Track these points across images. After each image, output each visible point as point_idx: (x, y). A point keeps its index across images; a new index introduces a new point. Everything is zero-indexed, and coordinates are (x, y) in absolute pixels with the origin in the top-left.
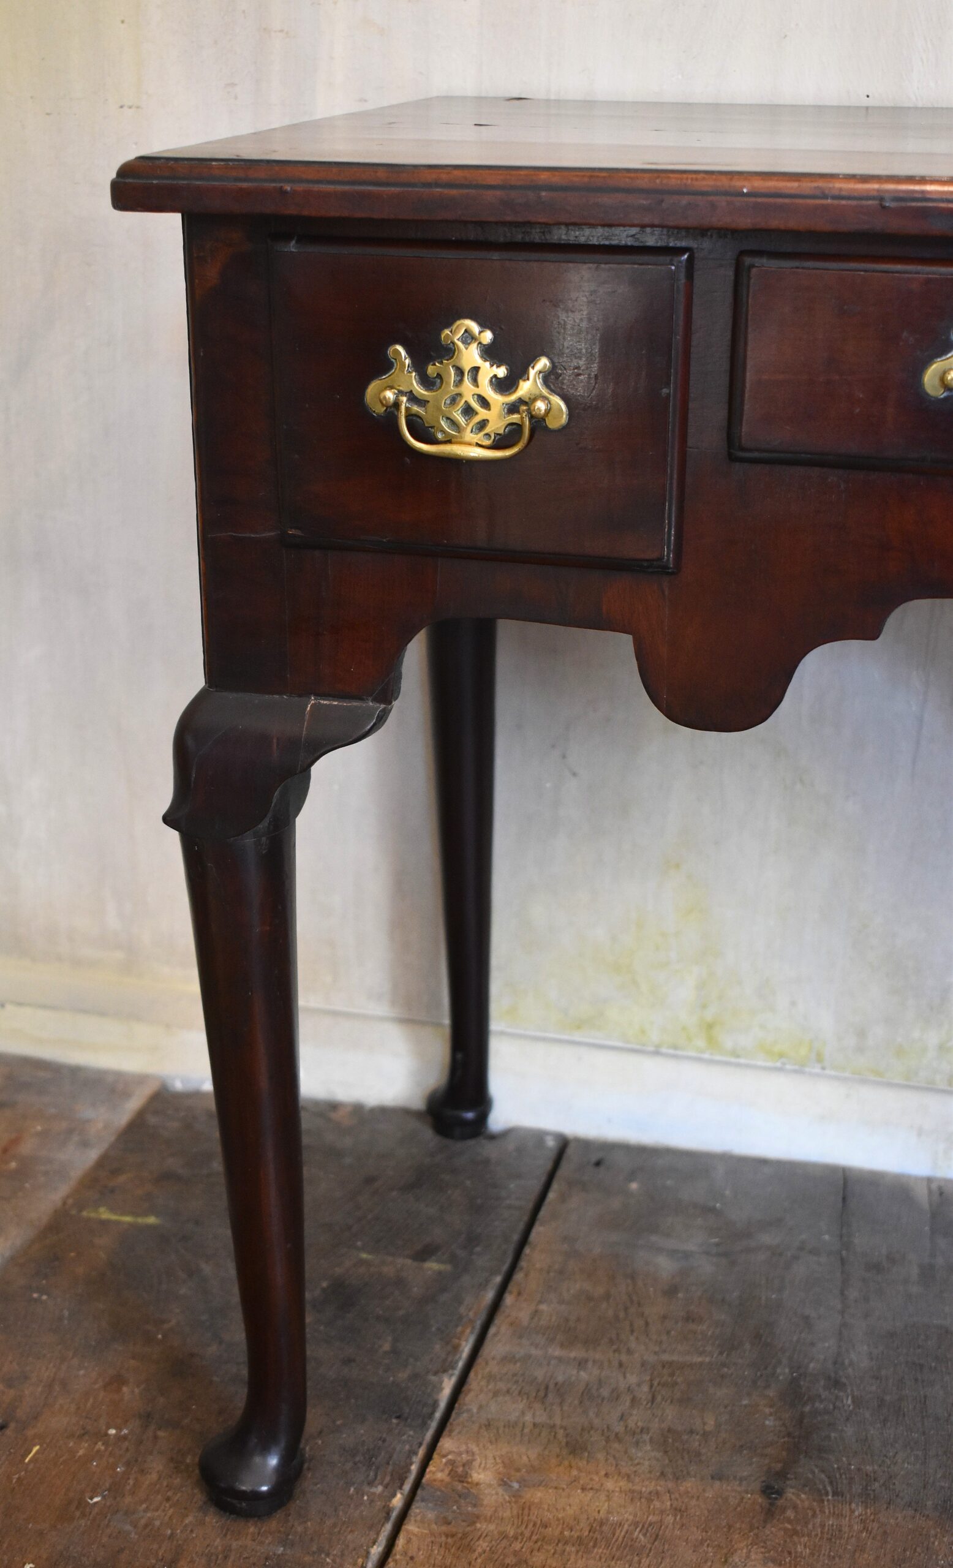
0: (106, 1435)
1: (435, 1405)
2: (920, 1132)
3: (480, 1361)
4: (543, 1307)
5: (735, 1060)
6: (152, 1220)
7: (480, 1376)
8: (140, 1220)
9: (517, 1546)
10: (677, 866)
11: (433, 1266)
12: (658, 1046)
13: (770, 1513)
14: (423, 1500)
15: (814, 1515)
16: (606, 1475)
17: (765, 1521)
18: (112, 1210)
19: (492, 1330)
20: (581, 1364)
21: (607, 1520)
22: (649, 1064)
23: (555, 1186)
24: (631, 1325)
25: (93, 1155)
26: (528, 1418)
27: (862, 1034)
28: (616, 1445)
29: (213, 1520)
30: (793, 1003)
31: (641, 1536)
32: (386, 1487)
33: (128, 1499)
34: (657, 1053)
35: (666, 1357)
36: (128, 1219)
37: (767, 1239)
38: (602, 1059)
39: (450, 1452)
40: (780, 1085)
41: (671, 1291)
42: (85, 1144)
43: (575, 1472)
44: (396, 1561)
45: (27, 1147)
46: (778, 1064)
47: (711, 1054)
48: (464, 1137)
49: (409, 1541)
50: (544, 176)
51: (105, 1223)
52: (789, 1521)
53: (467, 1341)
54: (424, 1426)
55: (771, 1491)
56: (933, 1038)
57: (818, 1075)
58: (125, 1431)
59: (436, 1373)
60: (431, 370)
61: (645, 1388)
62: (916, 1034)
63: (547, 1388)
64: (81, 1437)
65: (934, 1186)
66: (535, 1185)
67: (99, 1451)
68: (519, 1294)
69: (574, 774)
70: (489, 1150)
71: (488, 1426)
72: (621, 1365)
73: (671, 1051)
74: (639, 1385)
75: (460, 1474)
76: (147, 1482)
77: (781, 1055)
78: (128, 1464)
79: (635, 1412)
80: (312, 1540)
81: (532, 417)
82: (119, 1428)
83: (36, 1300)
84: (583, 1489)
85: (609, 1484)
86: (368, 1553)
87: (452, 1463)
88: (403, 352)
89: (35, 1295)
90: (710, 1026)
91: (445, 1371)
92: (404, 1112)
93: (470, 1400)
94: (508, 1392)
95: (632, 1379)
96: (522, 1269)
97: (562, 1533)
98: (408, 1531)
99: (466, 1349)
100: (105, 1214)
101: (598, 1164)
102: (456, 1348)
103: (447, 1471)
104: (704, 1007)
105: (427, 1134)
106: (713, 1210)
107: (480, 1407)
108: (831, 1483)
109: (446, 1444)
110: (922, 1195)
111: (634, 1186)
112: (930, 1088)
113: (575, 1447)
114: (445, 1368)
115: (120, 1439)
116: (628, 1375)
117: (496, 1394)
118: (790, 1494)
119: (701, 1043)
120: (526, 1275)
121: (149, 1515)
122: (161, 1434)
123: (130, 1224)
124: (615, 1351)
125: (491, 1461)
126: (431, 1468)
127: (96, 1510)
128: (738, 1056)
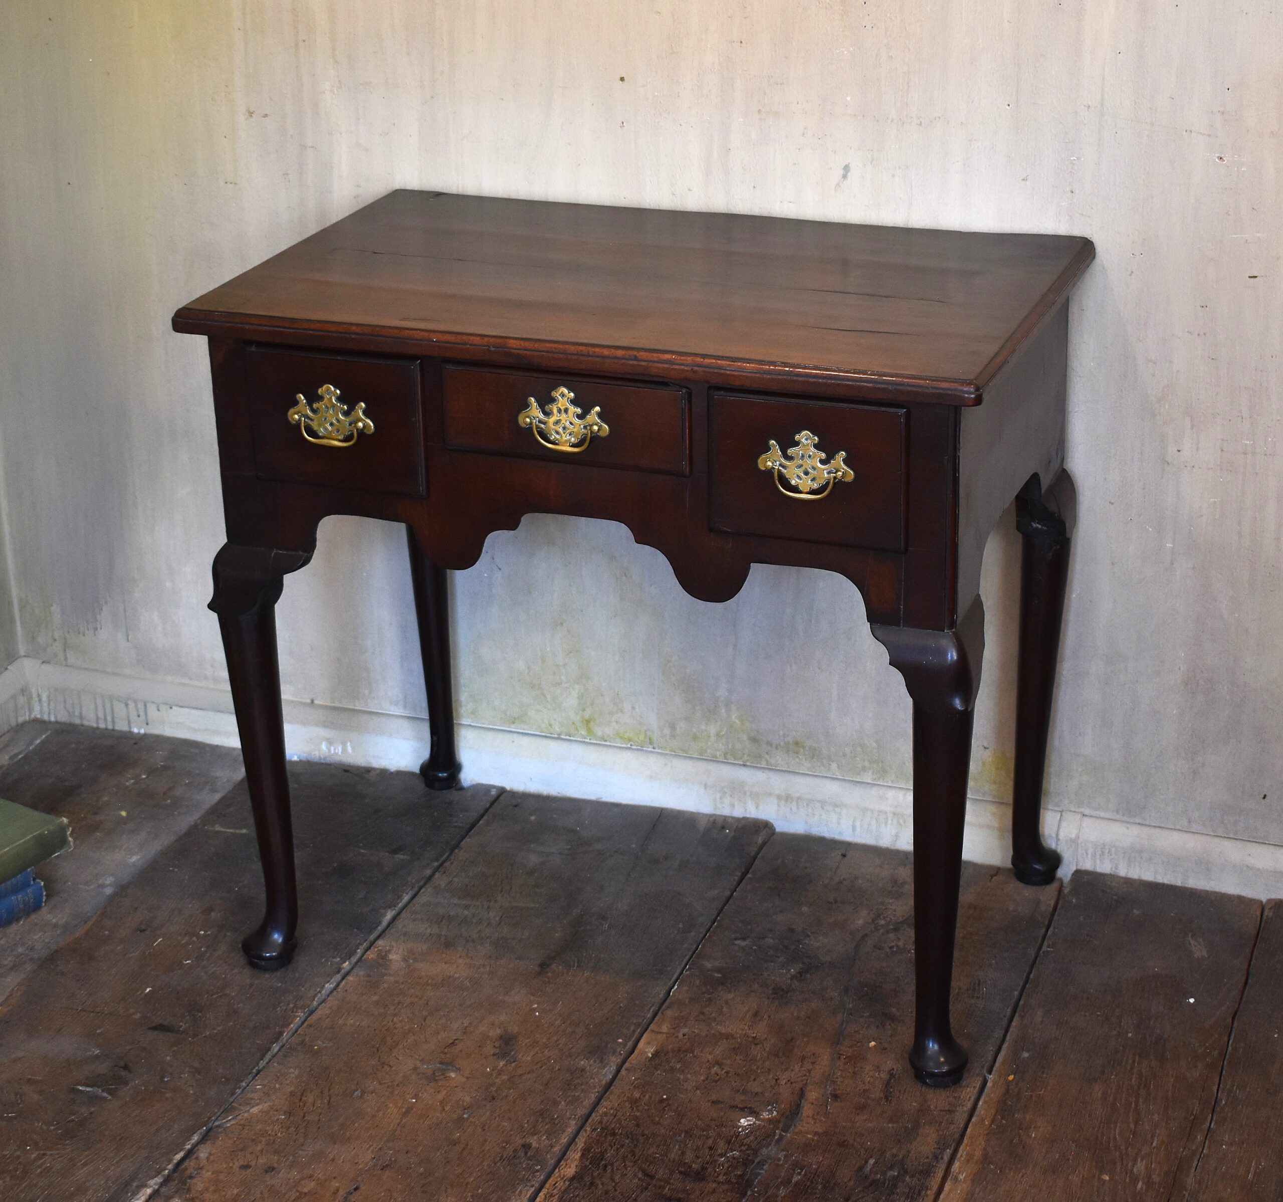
0: (199, 933)
1: (380, 923)
2: (706, 786)
3: (411, 904)
4: (456, 879)
5: (602, 743)
6: (244, 831)
7: (408, 911)
8: (237, 831)
9: (402, 987)
10: (561, 624)
11: (400, 856)
12: (559, 734)
13: (539, 974)
14: (360, 967)
15: (562, 975)
16: (460, 957)
17: (535, 977)
18: (222, 826)
19: (422, 891)
20: (466, 907)
21: (453, 976)
22: (553, 745)
23: (485, 817)
24: (502, 889)
25: (218, 796)
26: (428, 931)
27: (673, 727)
28: (471, 944)
29: (247, 971)
30: (633, 708)
31: (468, 983)
32: (341, 959)
33: (205, 962)
34: (559, 738)
35: (515, 904)
36: (231, 831)
37: (599, 846)
38: (526, 740)
39: (381, 946)
40: (630, 758)
41: (531, 872)
42: (214, 791)
43: (444, 956)
44: (337, 992)
45: (178, 792)
46: (629, 746)
47: (590, 739)
48: (442, 789)
49: (347, 983)
50: (354, 328)
51: (216, 832)
52: (548, 978)
53: (407, 894)
54: (371, 932)
55: (544, 966)
56: (713, 730)
57: (651, 752)
58: (209, 932)
59: (384, 908)
60: (315, 406)
61: (497, 919)
62: (703, 727)
63: (444, 917)
64: (185, 935)
65: (711, 819)
66: (475, 815)
67: (193, 941)
68: (444, 872)
69: (500, 569)
70: (453, 795)
71: (405, 935)
72: (489, 907)
73: (568, 737)
74: (495, 917)
75: (383, 957)
76: (216, 955)
77: (630, 740)
78: (208, 947)
79: (487, 930)
80: (297, 980)
81: (357, 430)
82: (205, 931)
83: (171, 871)
84: (446, 963)
85: (460, 961)
86: (324, 986)
87: (381, 951)
88: (302, 398)
89: (171, 869)
90: (588, 722)
91: (390, 907)
92: (411, 774)
93: (399, 924)
94: (422, 919)
95: (492, 914)
96: (450, 860)
97: (427, 981)
98: (347, 980)
99: (406, 898)
100: (218, 828)
101: (516, 806)
102: (400, 897)
103: (376, 954)
104: (584, 710)
105: (420, 786)
106: (574, 831)
107: (404, 926)
108: (578, 962)
109: (380, 942)
110: (702, 825)
111: (533, 818)
112: (714, 760)
113: (448, 944)
114: (391, 906)
115: (205, 936)
116: (490, 912)
117: (414, 920)
118: (554, 966)
119: (584, 732)
120: (452, 863)
121: (215, 969)
122: (228, 934)
123: (231, 833)
124: (488, 901)
125: (401, 949)
126: (368, 953)
127: (188, 966)
128: (606, 741)
